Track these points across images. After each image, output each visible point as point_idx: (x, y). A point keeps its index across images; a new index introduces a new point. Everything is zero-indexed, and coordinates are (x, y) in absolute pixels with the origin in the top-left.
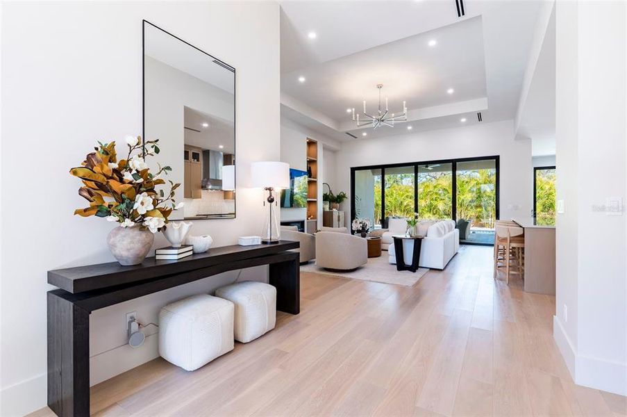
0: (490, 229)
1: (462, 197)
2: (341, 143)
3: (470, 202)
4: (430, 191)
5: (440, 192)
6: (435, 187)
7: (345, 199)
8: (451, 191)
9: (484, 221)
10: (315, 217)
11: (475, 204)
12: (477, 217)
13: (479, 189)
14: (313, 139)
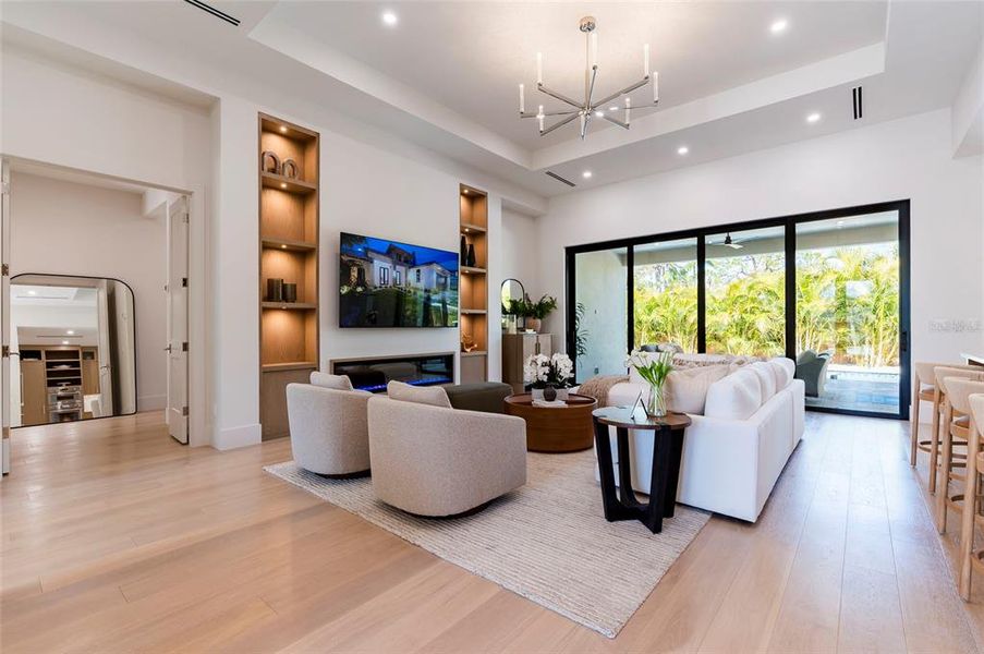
0: (866, 369)
1: (807, 306)
2: (546, 199)
3: (824, 315)
4: (741, 297)
5: (761, 297)
6: (751, 288)
7: (553, 310)
8: (782, 294)
9: (852, 352)
10: (483, 347)
11: (834, 319)
12: (839, 346)
13: (843, 290)
14: (480, 188)
